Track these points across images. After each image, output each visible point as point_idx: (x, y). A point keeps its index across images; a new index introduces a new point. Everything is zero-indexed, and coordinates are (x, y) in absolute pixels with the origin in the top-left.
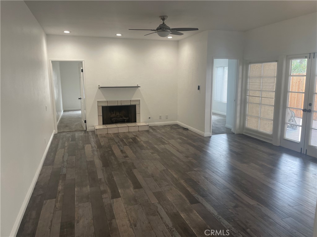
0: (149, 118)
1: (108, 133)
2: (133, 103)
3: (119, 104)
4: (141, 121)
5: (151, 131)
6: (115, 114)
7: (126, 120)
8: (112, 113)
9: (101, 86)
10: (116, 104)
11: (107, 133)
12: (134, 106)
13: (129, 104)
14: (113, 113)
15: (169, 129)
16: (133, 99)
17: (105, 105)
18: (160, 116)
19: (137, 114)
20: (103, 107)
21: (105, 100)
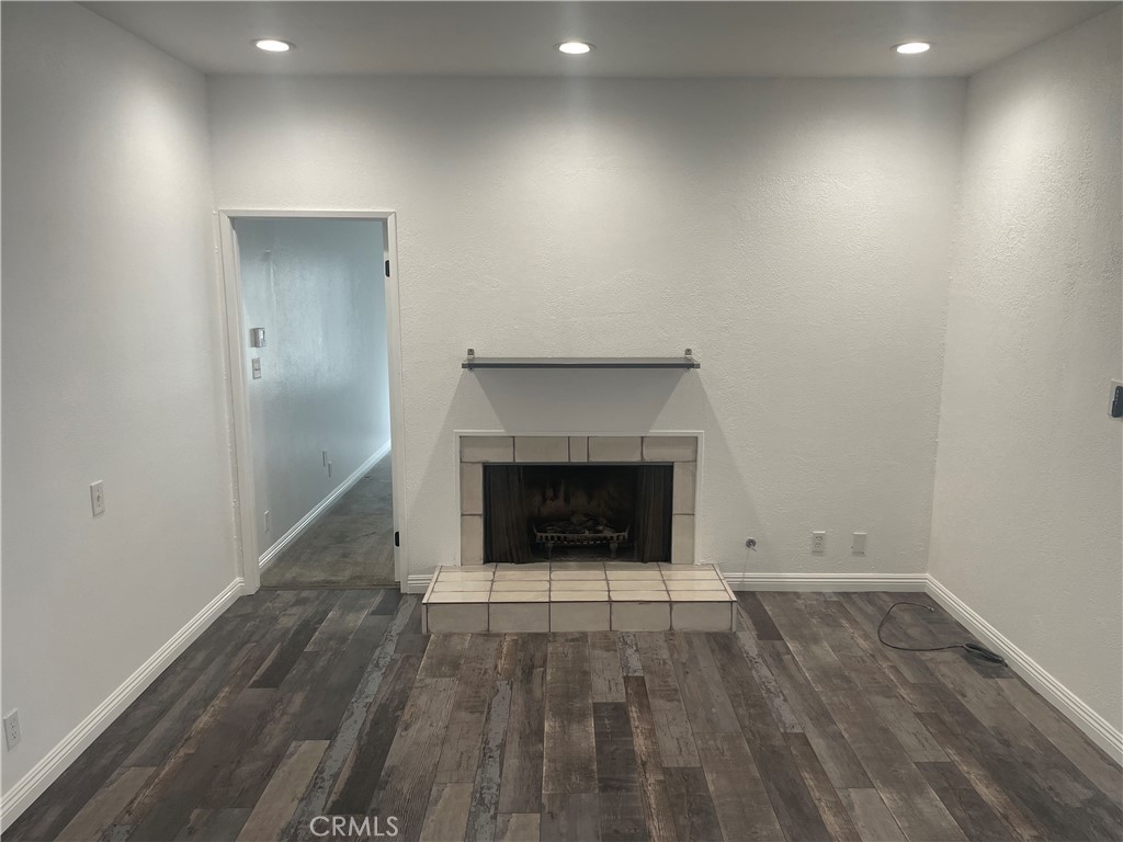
0: (751, 543)
1: (494, 629)
2: (654, 455)
3: (579, 458)
4: (699, 560)
5: (748, 641)
6: (567, 500)
7: (613, 546)
8: (550, 493)
9: (482, 353)
10: (559, 457)
11: (482, 628)
12: (662, 475)
13: (632, 457)
14: (556, 496)
15: (866, 637)
16: (654, 431)
17: (502, 456)
18: (820, 537)
19: (675, 519)
20: (490, 471)
21: (501, 431)
